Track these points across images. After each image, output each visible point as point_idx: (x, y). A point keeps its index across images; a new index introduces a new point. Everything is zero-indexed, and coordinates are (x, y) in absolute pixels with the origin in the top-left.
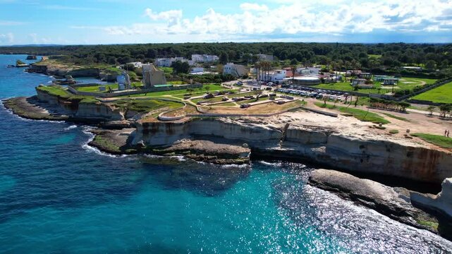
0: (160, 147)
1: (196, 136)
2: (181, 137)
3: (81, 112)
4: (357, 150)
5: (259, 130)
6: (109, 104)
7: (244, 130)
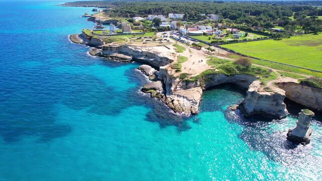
0: (106, 55)
1: (120, 53)
2: (115, 52)
3: (92, 42)
4: (159, 60)
5: (138, 52)
6: (101, 39)
7: (134, 51)
